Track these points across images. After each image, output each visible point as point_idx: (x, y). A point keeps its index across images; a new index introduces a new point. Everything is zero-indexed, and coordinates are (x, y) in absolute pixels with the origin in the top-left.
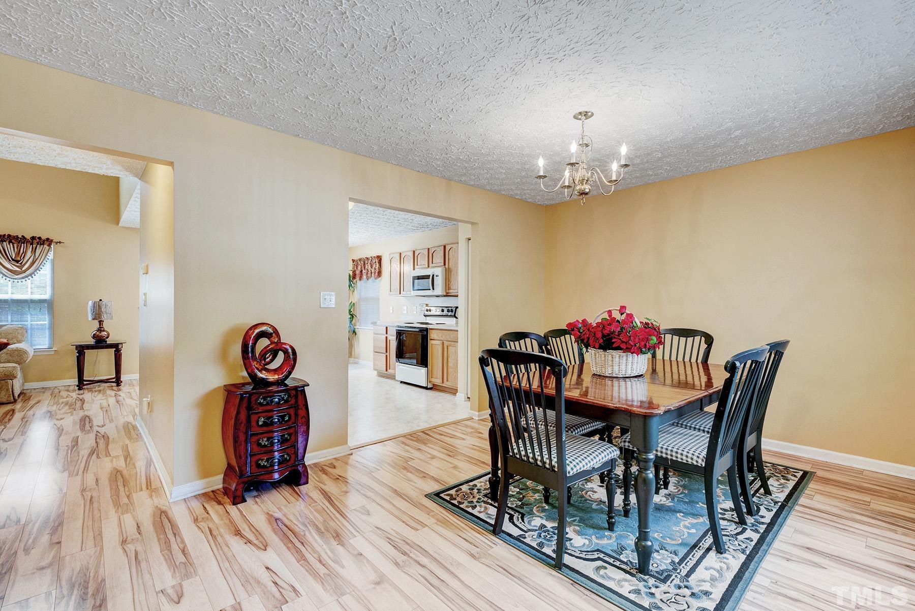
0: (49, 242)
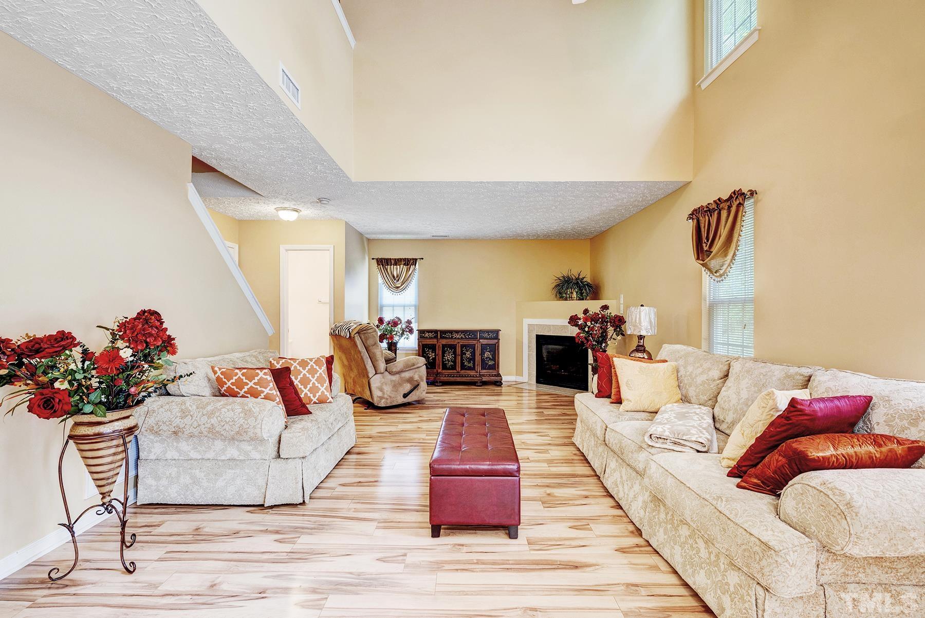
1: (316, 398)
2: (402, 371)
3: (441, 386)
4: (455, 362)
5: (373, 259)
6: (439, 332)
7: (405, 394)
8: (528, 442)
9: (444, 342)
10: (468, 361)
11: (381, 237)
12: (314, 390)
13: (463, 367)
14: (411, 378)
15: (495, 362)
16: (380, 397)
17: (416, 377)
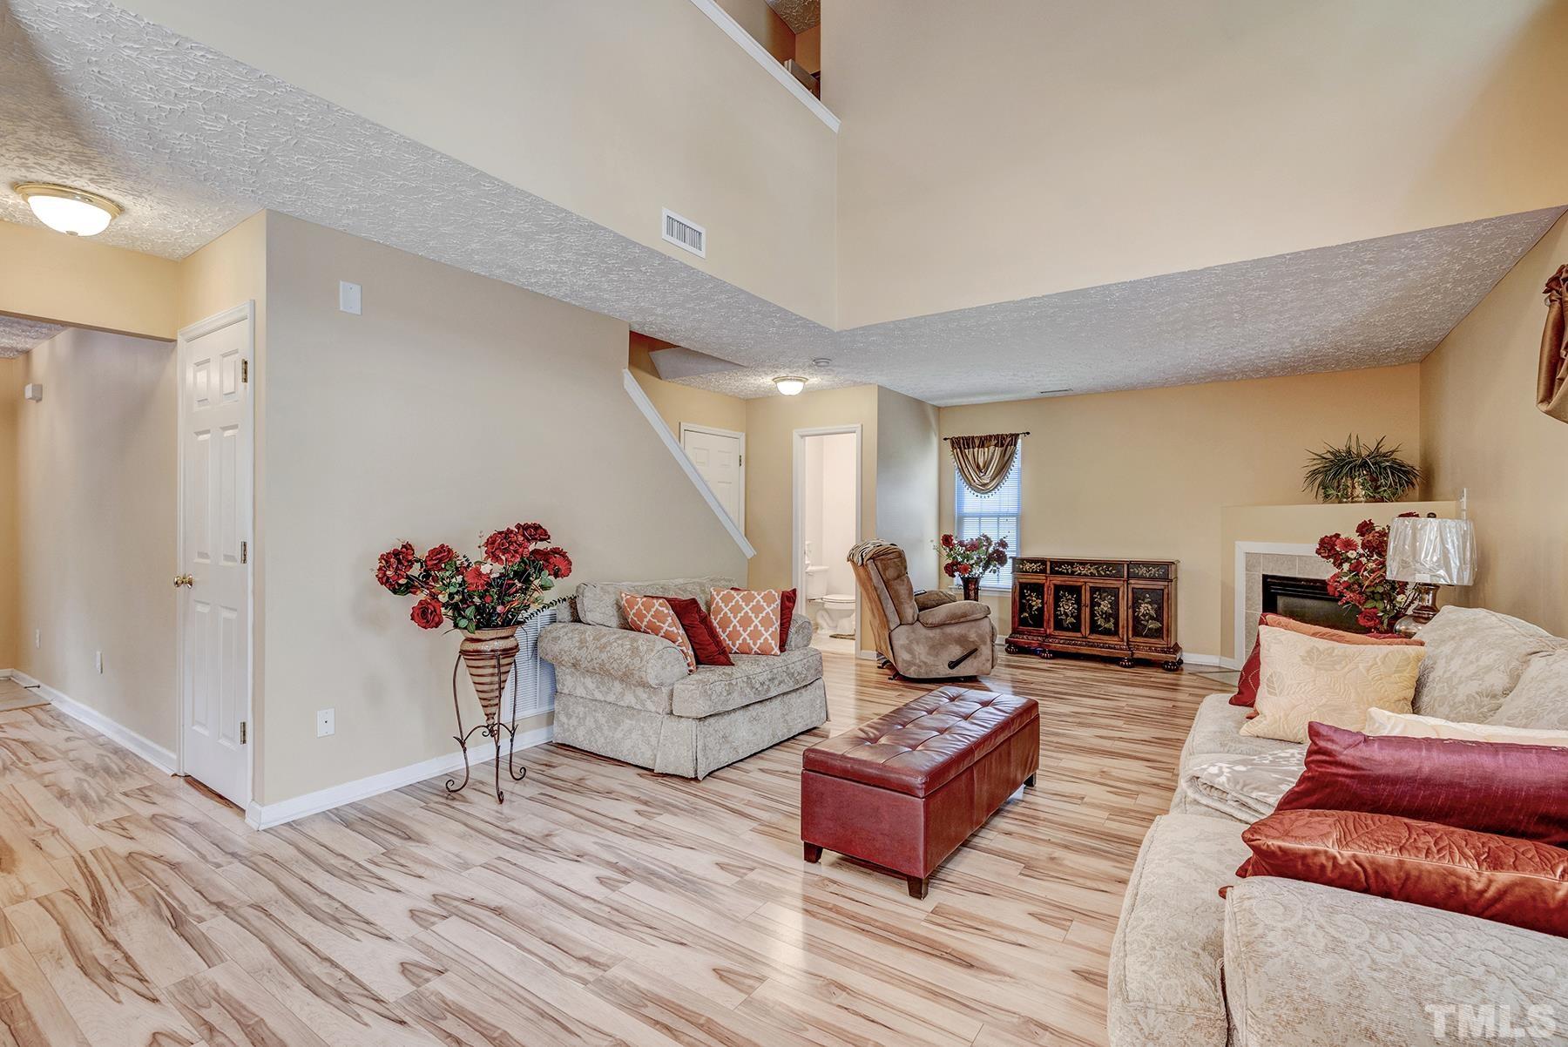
1: (757, 646)
2: (944, 624)
3: (1051, 658)
4: (1078, 618)
5: (945, 439)
6: (1048, 564)
7: (952, 662)
8: (1115, 773)
9: (1058, 580)
10: (1105, 619)
11: (965, 401)
12: (755, 635)
13: (1095, 628)
14: (962, 636)
15: (1162, 623)
16: (906, 662)
17: (973, 636)
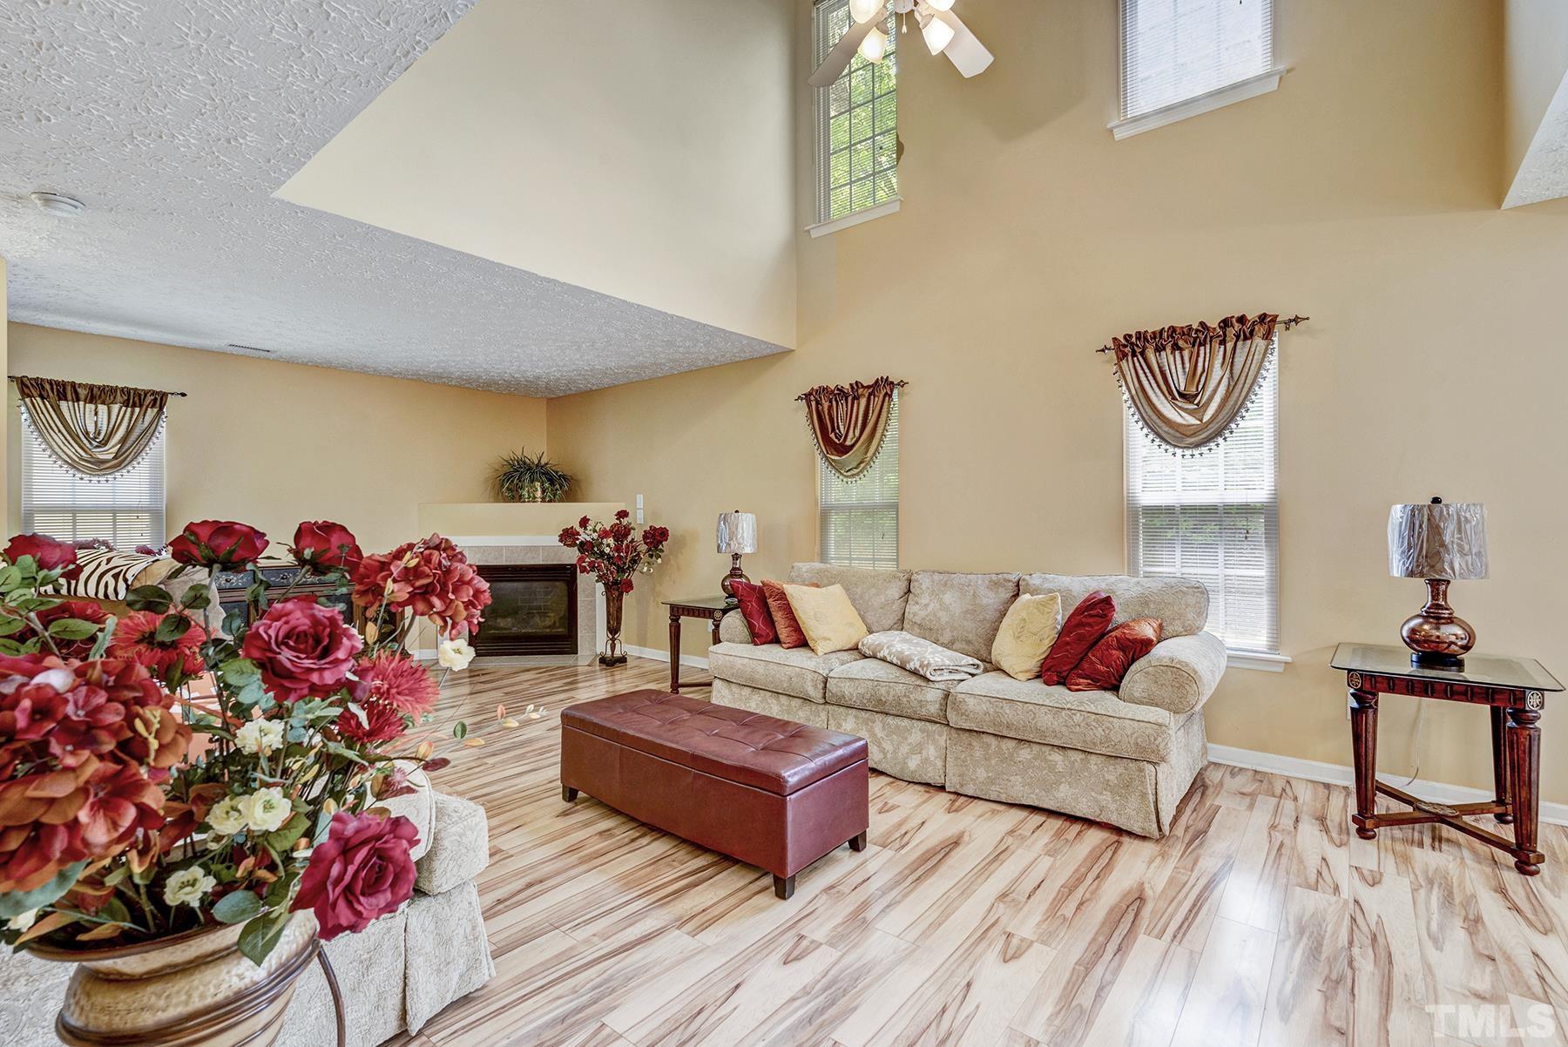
0: (1267, 322)
5: (10, 377)
